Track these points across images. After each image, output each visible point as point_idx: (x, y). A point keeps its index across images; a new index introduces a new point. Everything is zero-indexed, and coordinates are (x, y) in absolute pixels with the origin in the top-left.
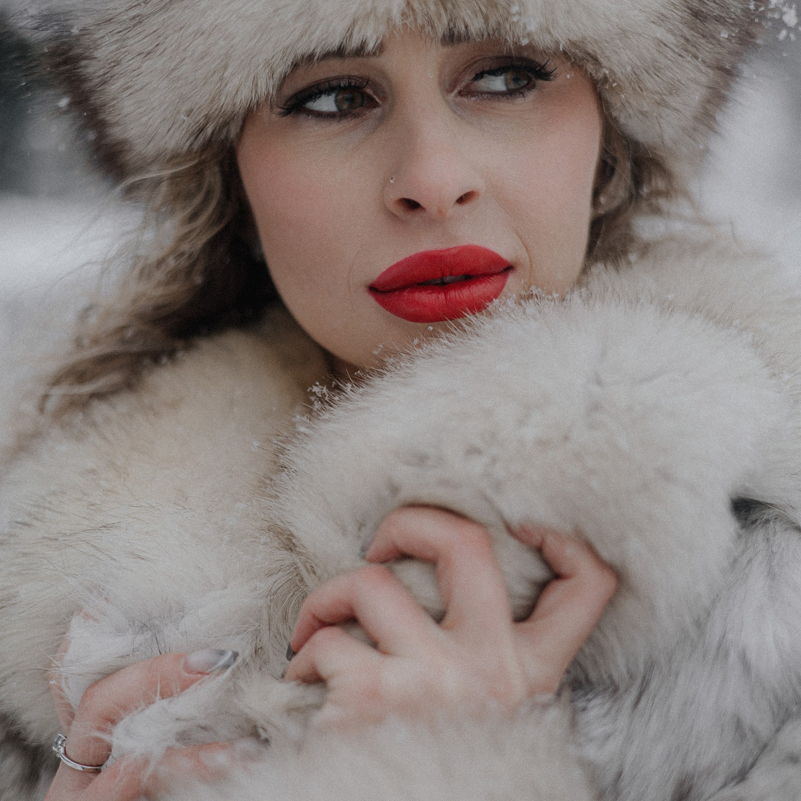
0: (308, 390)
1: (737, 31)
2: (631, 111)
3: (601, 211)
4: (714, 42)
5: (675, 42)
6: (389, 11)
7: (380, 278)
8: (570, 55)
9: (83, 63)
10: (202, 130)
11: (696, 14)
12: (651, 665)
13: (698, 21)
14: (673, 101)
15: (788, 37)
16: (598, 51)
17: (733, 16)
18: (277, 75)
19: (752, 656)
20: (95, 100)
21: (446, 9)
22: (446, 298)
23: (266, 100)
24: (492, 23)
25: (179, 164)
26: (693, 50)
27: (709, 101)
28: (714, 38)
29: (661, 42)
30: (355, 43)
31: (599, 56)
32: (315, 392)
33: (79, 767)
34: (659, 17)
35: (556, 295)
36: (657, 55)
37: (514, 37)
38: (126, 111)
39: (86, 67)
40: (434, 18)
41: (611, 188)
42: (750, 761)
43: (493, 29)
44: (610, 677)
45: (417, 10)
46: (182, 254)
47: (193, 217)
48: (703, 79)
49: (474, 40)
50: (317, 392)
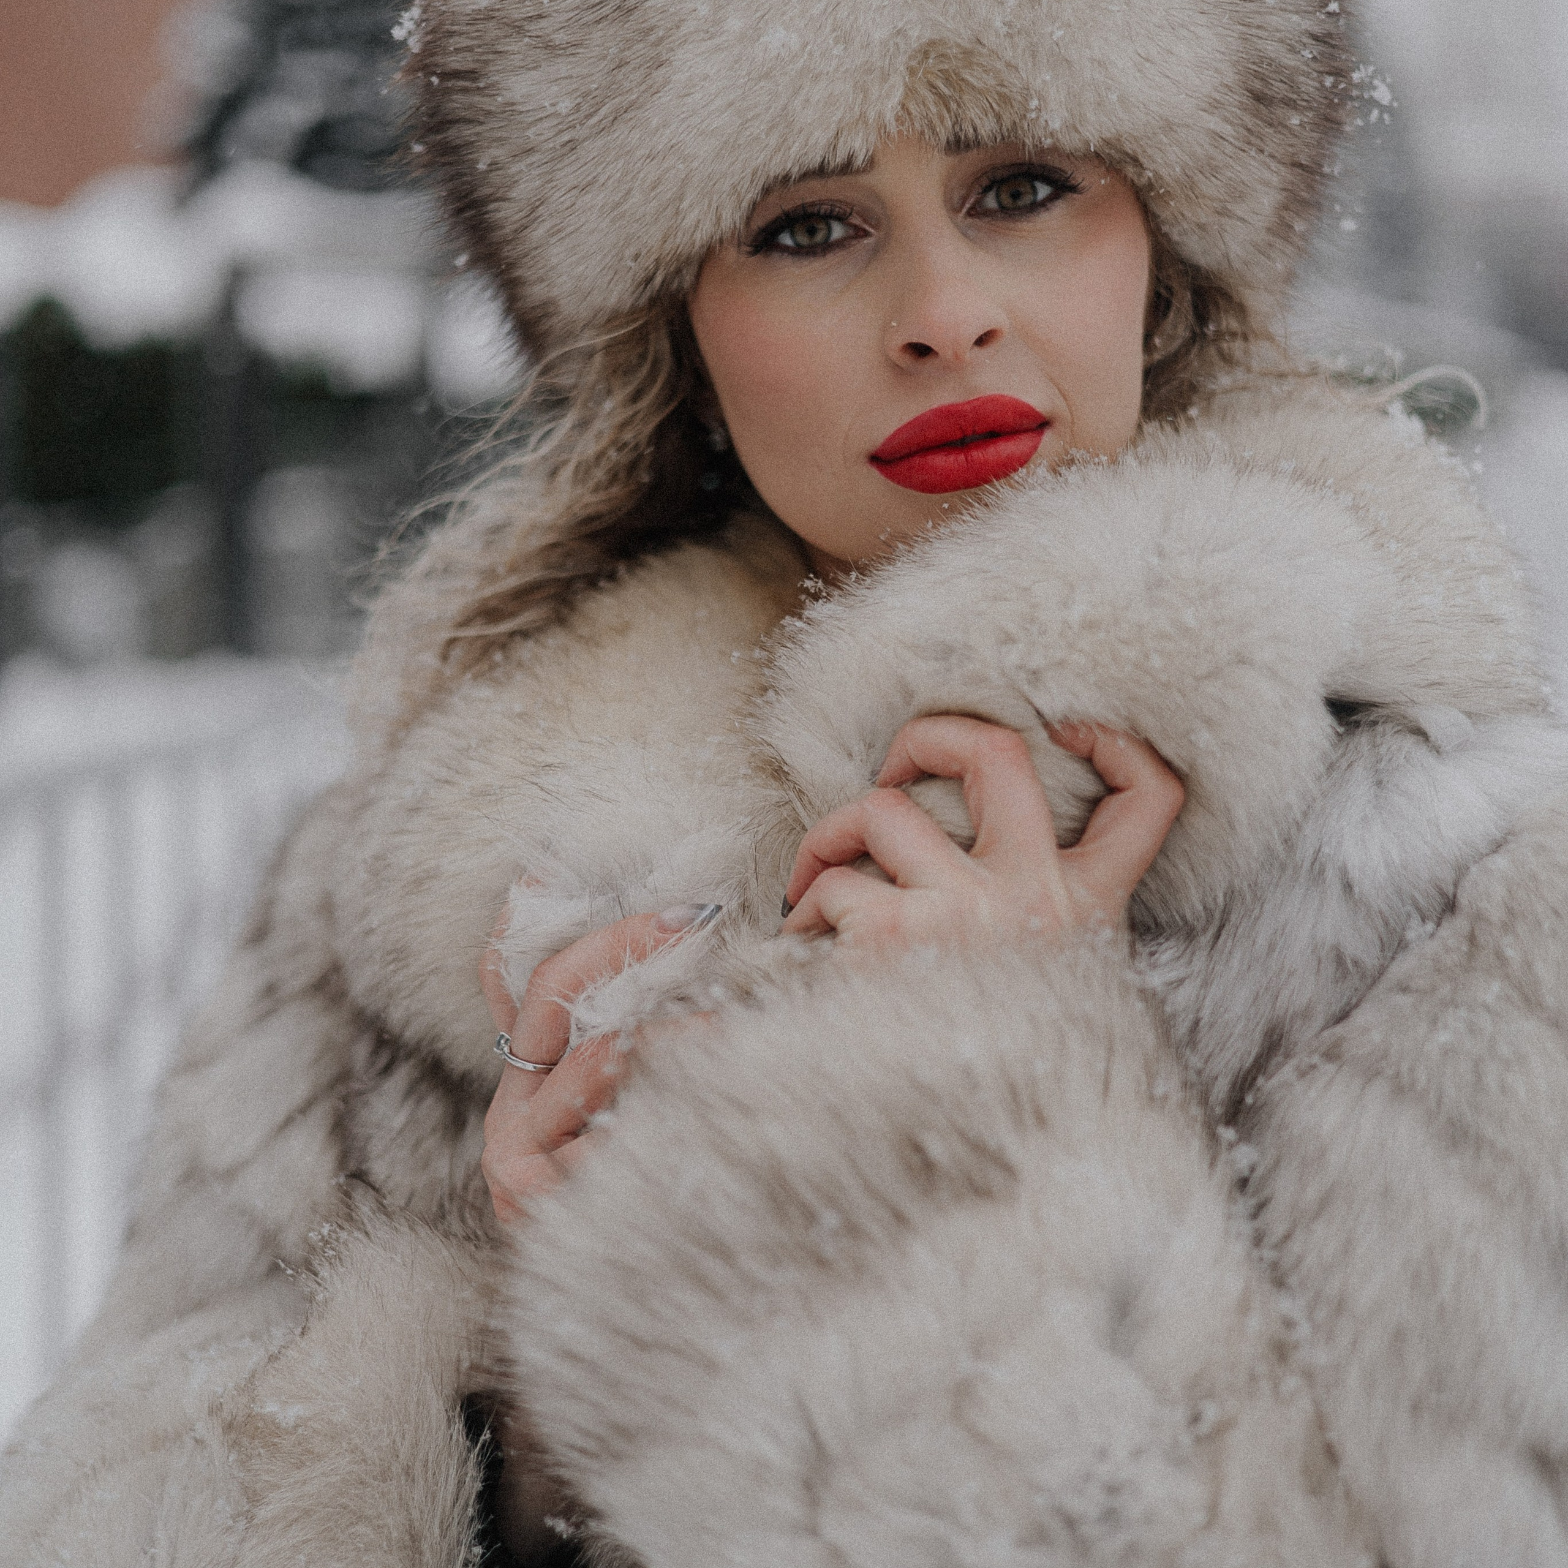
0: (799, 586)
1: (1311, 116)
2: (1186, 226)
3: (1157, 356)
4: (1285, 132)
5: (1234, 133)
6: (880, 115)
7: (884, 445)
8: (1103, 156)
9: (492, 206)
10: (649, 280)
11: (1259, 98)
12: (1231, 894)
13: (1261, 106)
14: (1240, 210)
15: (1381, 119)
16: (1139, 151)
17: (1306, 97)
18: (745, 204)
19: (1354, 874)
20: (508, 252)
21: (949, 111)
22: (966, 459)
23: (733, 234)
24: (1007, 122)
25: (621, 326)
26: (1258, 142)
27: (1286, 208)
28: (1286, 127)
29: (1217, 134)
30: (840, 157)
31: (1140, 157)
32: (807, 588)
33: (530, 1067)
34: (1210, 104)
35: (1104, 458)
36: (1212, 151)
37: (1033, 138)
38: (555, 261)
39: (497, 210)
40: (936, 121)
41: (1168, 325)
42: (1354, 1001)
43: (1008, 130)
44: (1183, 918)
45: (913, 111)
46: (625, 445)
47: (636, 397)
48: (1275, 180)
49: (986, 144)
50: (810, 587)
